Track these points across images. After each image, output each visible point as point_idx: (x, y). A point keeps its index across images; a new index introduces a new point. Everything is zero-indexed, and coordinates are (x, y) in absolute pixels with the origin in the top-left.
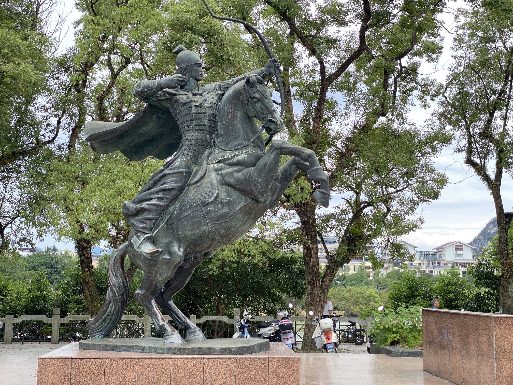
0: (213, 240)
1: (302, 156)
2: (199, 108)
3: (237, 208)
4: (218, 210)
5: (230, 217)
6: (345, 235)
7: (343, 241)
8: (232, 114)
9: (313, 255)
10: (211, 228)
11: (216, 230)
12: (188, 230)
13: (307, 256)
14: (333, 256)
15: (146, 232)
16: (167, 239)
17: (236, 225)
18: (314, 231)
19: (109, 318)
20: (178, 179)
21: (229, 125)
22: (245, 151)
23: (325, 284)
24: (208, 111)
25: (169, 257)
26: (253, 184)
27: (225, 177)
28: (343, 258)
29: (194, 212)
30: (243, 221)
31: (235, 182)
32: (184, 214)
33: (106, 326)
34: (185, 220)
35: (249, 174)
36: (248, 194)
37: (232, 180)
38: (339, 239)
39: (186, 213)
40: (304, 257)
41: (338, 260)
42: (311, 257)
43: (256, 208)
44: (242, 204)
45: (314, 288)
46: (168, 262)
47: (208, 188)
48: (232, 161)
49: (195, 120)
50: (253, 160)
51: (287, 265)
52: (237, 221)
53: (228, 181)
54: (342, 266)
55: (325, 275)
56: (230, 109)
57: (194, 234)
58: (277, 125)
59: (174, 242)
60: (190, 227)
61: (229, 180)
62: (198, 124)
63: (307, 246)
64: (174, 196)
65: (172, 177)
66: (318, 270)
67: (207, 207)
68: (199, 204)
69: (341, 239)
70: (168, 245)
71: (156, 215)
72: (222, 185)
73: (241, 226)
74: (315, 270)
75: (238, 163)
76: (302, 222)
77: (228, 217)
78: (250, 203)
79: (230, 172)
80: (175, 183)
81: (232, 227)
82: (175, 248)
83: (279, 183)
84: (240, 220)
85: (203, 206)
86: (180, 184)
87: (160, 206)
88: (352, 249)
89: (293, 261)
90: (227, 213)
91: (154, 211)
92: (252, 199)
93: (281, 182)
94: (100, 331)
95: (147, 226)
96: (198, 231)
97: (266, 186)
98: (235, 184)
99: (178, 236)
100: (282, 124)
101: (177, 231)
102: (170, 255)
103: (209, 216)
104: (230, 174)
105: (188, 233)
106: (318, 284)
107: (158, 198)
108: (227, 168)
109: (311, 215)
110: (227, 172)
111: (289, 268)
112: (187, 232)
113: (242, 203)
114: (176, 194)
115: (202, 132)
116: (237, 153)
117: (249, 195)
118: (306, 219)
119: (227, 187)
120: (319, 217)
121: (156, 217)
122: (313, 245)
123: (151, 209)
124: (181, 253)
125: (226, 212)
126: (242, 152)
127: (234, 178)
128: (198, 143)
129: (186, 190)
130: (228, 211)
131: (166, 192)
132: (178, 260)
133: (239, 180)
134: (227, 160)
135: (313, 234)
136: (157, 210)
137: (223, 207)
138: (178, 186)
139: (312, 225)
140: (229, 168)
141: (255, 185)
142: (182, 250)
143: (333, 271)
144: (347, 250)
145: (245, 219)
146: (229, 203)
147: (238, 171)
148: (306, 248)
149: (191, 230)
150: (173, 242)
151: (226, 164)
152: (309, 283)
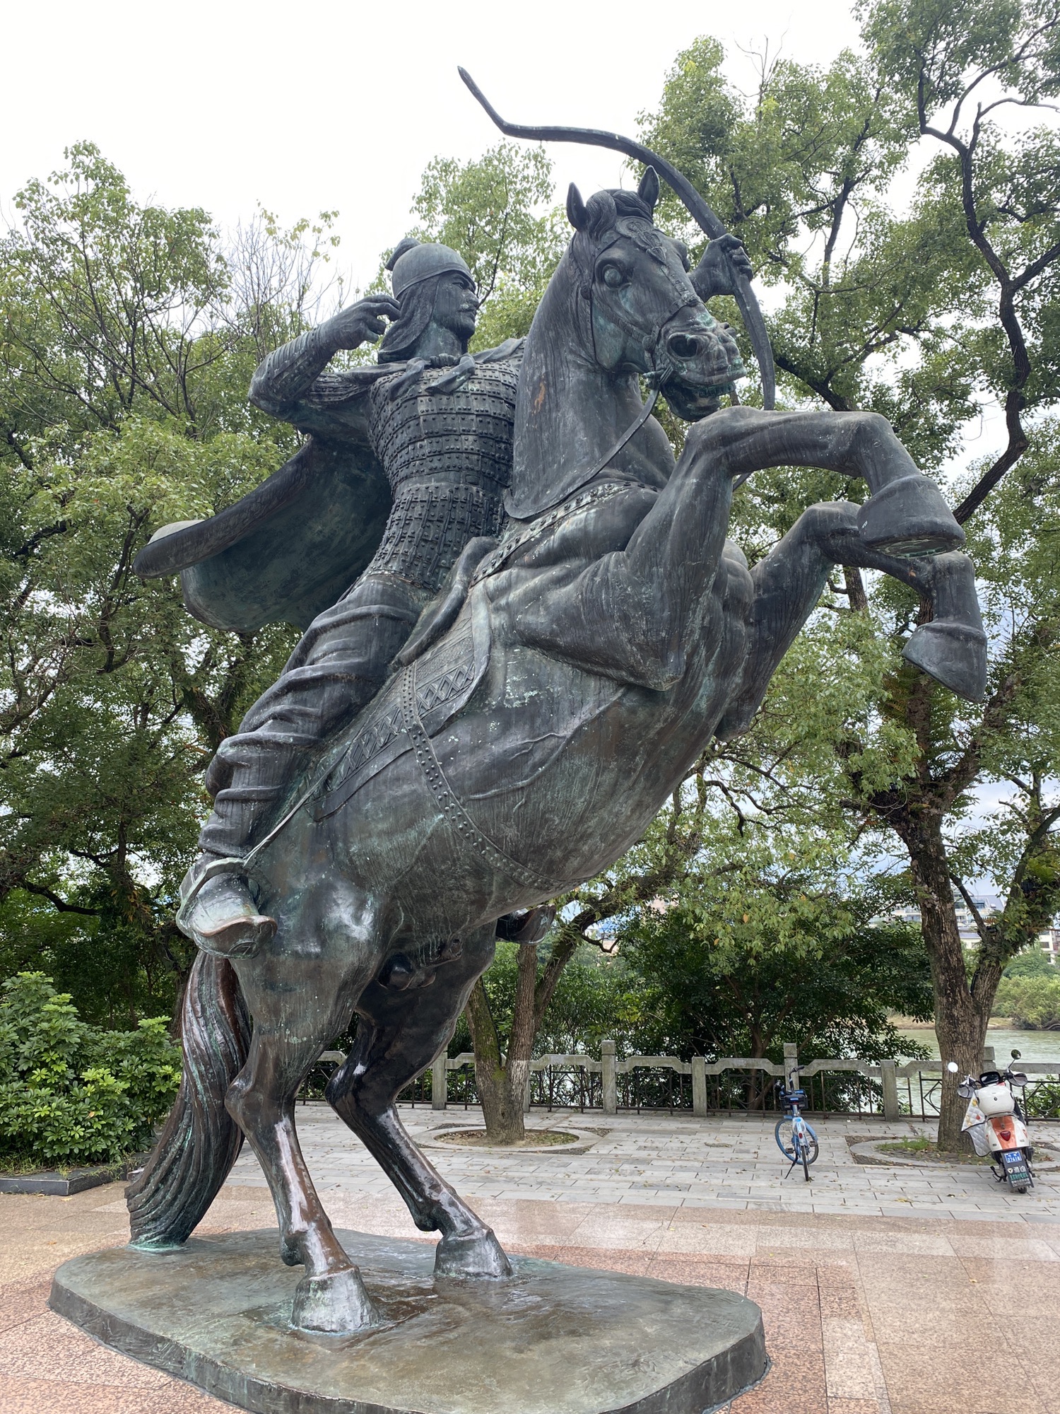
0: (479, 871)
1: (824, 446)
2: (444, 398)
3: (566, 731)
4: (485, 743)
5: (535, 767)
6: (1016, 880)
7: (1014, 892)
8: (548, 386)
9: (946, 926)
10: (462, 817)
11: (482, 825)
12: (379, 835)
13: (932, 930)
14: (995, 927)
15: (224, 850)
16: (312, 876)
17: (569, 803)
18: (943, 873)
19: (177, 1172)
20: (350, 640)
21: (541, 427)
22: (589, 499)
23: (981, 992)
24: (476, 406)
25: (318, 950)
26: (616, 615)
27: (517, 613)
28: (1019, 931)
29: (400, 762)
30: (597, 786)
31: (552, 621)
32: (365, 772)
33: (171, 1203)
34: (367, 794)
35: (598, 579)
36: (606, 664)
37: (538, 620)
38: (1004, 888)
39: (373, 769)
40: (924, 933)
41: (1007, 937)
42: (941, 931)
43: (647, 727)
44: (586, 712)
45: (956, 1002)
46: (316, 971)
47: (456, 661)
48: (541, 549)
49: (430, 435)
50: (617, 521)
51: (892, 949)
52: (569, 786)
53: (528, 625)
54: (1016, 950)
55: (978, 971)
56: (539, 368)
57: (401, 849)
58: (708, 357)
59: (339, 885)
60: (383, 819)
61: (530, 619)
62: (436, 448)
63: (929, 906)
64: (333, 706)
65: (334, 638)
66: (960, 960)
67: (444, 734)
68: (417, 727)
69: (1009, 889)
70: (318, 900)
71: (264, 783)
72: (508, 646)
73: (592, 808)
74: (954, 961)
75: (568, 550)
76: (913, 854)
77: (527, 770)
78: (618, 703)
79: (534, 589)
80: (340, 658)
81: (552, 811)
82: (342, 912)
83: (747, 623)
84: (584, 780)
85: (431, 730)
86: (357, 660)
87: (278, 746)
88: (1036, 912)
89: (904, 940)
90: (524, 754)
91: (254, 768)
92: (630, 687)
93: (758, 622)
94: (154, 1220)
95: (228, 827)
96: (413, 834)
97: (672, 620)
98: (552, 632)
99: (351, 860)
100: (731, 351)
101: (347, 843)
102: (323, 943)
103: (451, 771)
104: (535, 597)
105: (381, 846)
106: (964, 995)
107: (274, 717)
108: (526, 580)
109: (932, 836)
110: (525, 594)
111: (896, 955)
112: (375, 841)
113: (586, 708)
114: (343, 698)
115: (452, 475)
116: (561, 513)
117: (611, 672)
118: (921, 846)
119: (530, 653)
120: (952, 841)
121: (261, 788)
122: (944, 904)
123: (242, 758)
124: (362, 930)
125: (518, 750)
126: (578, 502)
127: (547, 608)
128: (437, 513)
129: (388, 683)
130: (525, 746)
131: (306, 695)
132: (349, 960)
133: (565, 611)
134: (527, 550)
135: (942, 879)
136: (264, 763)
137: (505, 729)
138: (347, 667)
139: (937, 858)
140: (534, 577)
141: (625, 618)
142: (368, 918)
143: (997, 963)
144: (1028, 912)
145: (607, 778)
146: (528, 714)
147: (560, 581)
148: (928, 911)
149: (389, 833)
150: (335, 889)
151: (523, 566)
152: (942, 992)
